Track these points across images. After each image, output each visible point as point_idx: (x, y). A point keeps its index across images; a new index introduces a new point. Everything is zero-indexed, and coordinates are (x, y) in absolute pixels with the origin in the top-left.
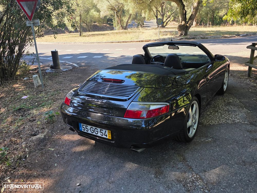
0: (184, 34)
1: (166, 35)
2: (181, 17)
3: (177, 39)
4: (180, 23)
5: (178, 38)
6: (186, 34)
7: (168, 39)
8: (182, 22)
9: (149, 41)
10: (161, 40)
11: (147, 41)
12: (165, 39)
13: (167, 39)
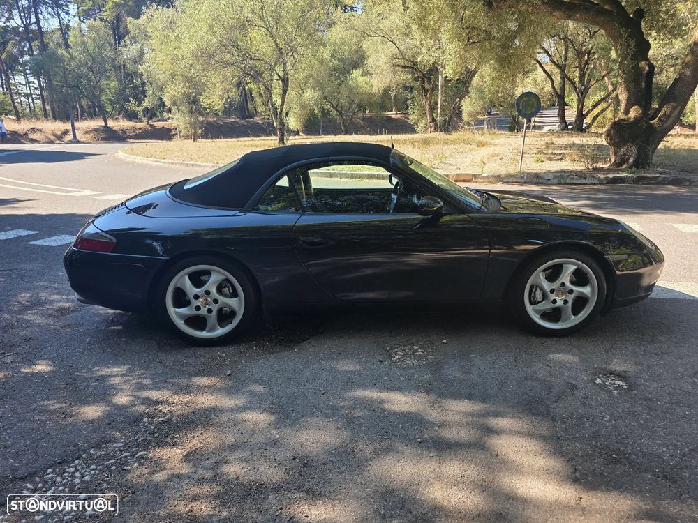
0: (634, 161)
1: (561, 159)
2: (628, 89)
3: (595, 181)
4: (621, 116)
5: (602, 176)
6: (642, 161)
7: (555, 177)
8: (627, 112)
9: (469, 181)
10: (523, 178)
11: (462, 178)
12: (543, 178)
13: (550, 176)
